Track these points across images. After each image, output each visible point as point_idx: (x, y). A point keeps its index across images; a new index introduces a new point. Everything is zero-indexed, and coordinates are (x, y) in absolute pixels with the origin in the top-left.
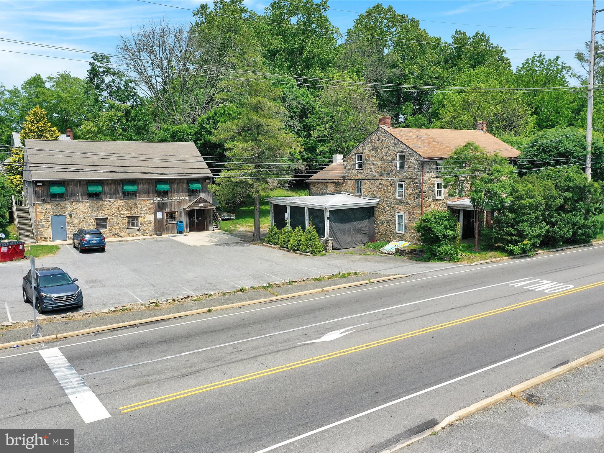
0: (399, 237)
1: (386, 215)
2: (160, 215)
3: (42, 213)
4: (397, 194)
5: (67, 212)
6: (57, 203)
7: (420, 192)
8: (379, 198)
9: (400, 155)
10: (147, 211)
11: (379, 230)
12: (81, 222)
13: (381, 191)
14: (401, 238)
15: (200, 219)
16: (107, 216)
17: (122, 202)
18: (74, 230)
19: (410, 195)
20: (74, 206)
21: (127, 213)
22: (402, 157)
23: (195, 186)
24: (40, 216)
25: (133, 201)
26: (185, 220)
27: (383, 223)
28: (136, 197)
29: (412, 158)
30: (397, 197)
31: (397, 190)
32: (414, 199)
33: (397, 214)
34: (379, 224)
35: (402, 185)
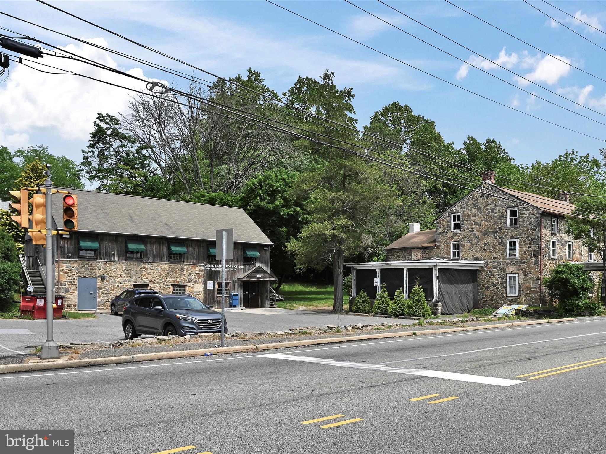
0: (510, 301)
1: (493, 277)
2: (211, 285)
3: (67, 273)
4: (508, 254)
5: (98, 273)
6: (87, 262)
7: (538, 248)
8: (483, 260)
9: (511, 211)
10: (196, 280)
11: (483, 295)
12: (116, 288)
13: (486, 252)
14: (513, 301)
15: (254, 294)
16: (148, 283)
17: (166, 266)
18: (106, 298)
19: (525, 252)
20: (108, 267)
21: (172, 281)
22: (513, 213)
23: (251, 253)
24: (64, 278)
25: (179, 266)
26: (239, 292)
27: (488, 288)
28: (184, 261)
29: (528, 212)
30: (508, 257)
31: (508, 249)
32: (531, 257)
33: (508, 275)
34: (483, 289)
35: (515, 243)
